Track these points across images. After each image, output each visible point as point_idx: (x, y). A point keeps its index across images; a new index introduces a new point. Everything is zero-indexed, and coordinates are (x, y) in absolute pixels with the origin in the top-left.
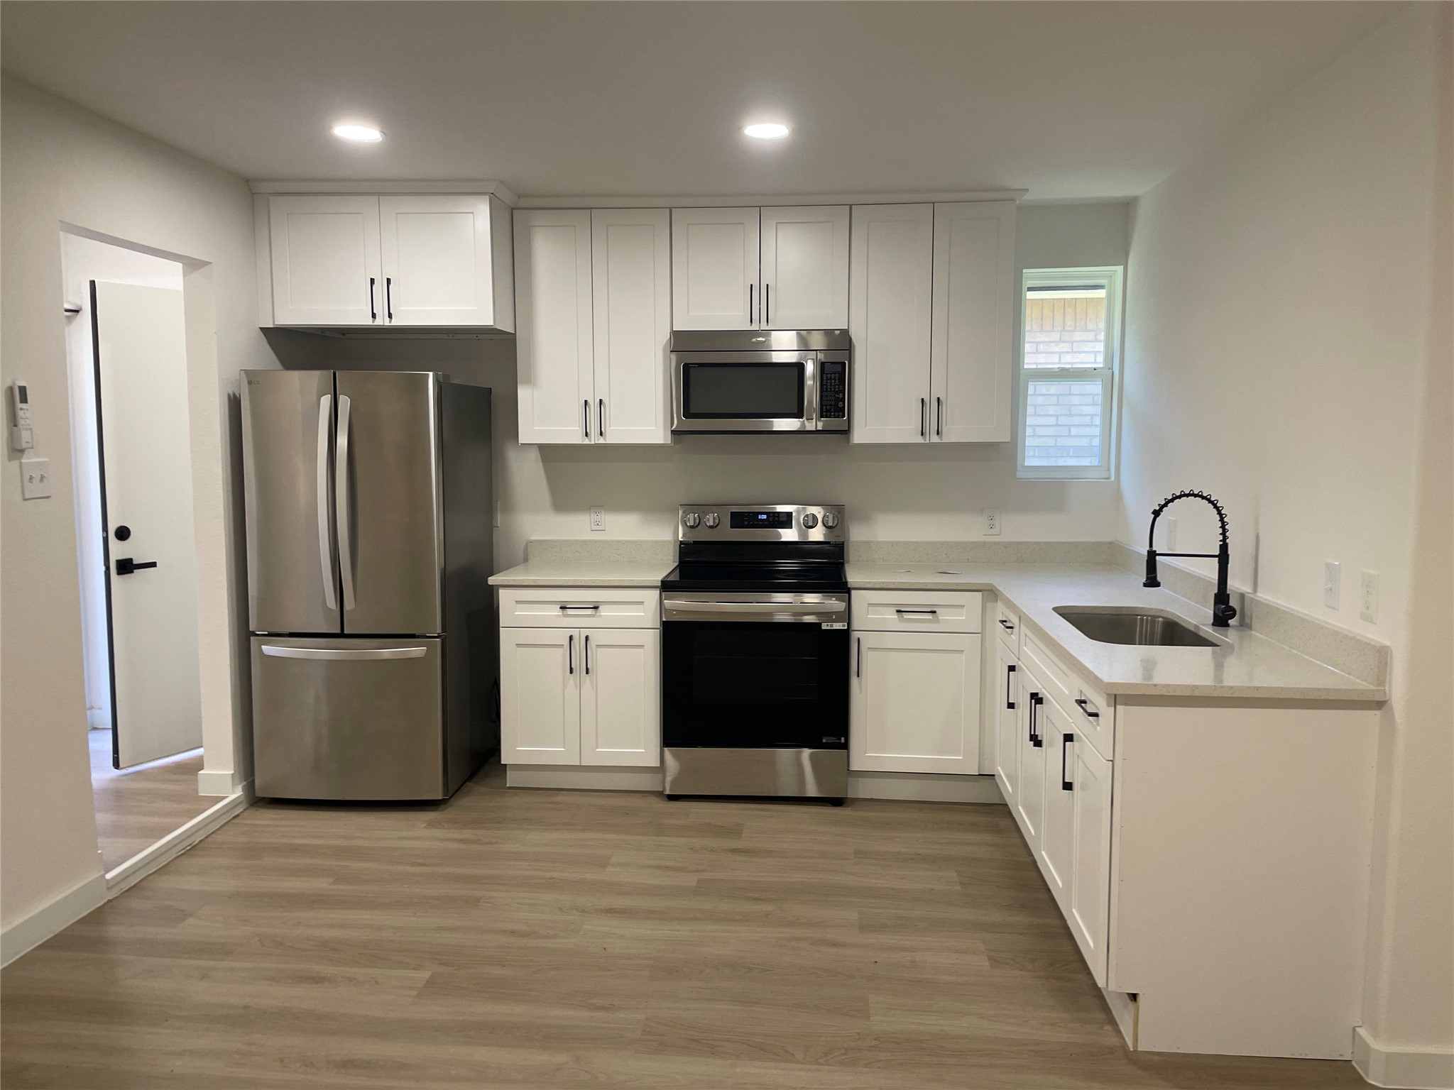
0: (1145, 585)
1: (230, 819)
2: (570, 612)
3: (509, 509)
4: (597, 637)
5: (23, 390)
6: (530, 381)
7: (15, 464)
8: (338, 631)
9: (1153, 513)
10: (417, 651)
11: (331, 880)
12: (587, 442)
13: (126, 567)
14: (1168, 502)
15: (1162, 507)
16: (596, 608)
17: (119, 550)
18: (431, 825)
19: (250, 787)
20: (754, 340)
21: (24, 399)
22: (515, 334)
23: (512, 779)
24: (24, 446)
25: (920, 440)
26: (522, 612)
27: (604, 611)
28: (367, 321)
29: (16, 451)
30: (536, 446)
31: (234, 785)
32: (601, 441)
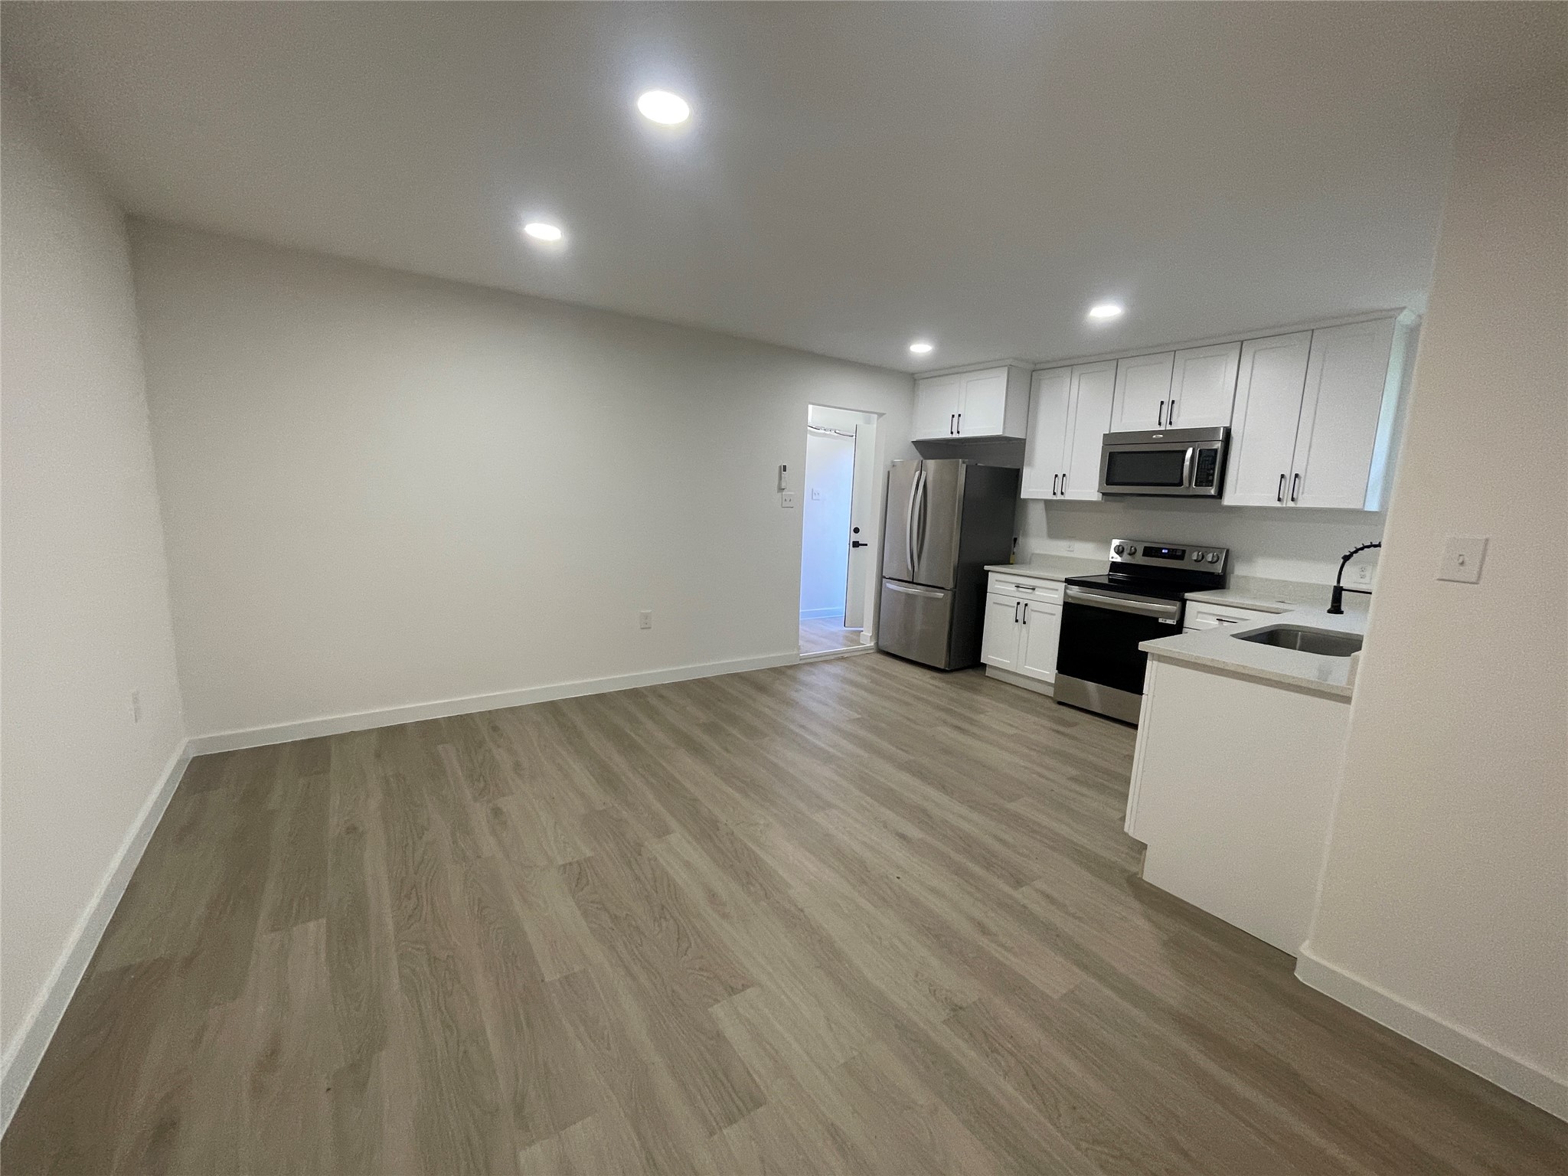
0: (1329, 611)
1: (865, 653)
2: (1021, 589)
3: (1026, 534)
4: (1032, 605)
5: (785, 467)
6: (1030, 465)
7: (780, 494)
8: (911, 580)
9: (1343, 558)
10: (940, 595)
11: (870, 681)
12: (1055, 498)
13: (856, 544)
14: (1356, 551)
15: (1352, 554)
16: (1034, 589)
17: (855, 537)
18: (933, 678)
19: (877, 644)
20: (1154, 436)
21: (785, 470)
22: (1025, 439)
23: (989, 672)
24: (783, 487)
25: (1278, 504)
26: (998, 586)
27: (1037, 592)
28: (949, 436)
29: (781, 489)
30: (1043, 502)
31: (871, 640)
32: (1062, 498)
